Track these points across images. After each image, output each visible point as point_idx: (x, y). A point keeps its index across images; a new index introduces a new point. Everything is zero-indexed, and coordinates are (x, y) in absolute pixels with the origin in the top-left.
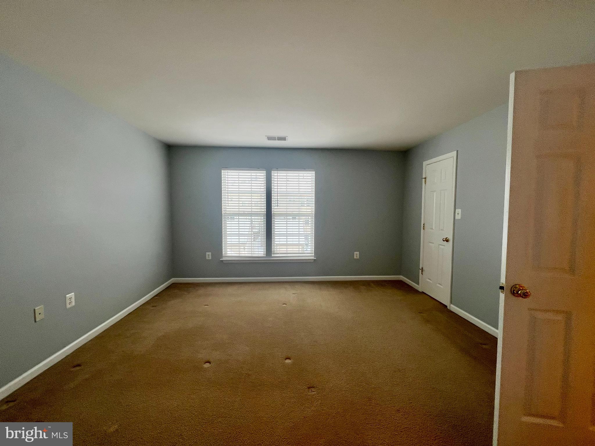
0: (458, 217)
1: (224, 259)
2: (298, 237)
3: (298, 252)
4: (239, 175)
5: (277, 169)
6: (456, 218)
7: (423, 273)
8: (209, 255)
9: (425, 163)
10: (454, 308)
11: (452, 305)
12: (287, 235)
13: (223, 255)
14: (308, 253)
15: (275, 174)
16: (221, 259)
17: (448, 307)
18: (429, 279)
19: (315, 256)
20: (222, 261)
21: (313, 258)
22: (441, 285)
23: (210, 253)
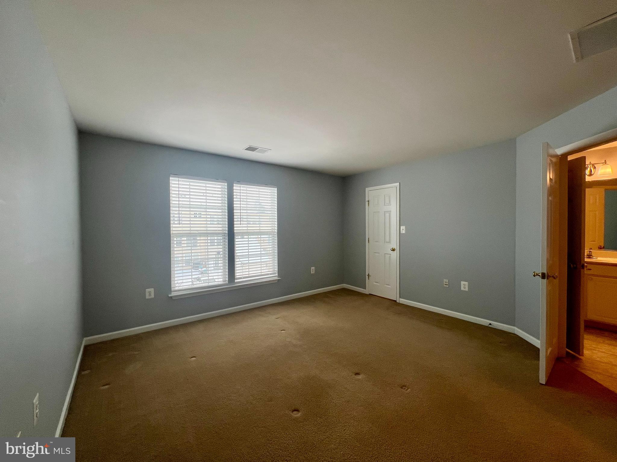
0: (403, 232)
1: (173, 294)
2: (260, 258)
3: (260, 274)
4: (190, 185)
5: (239, 182)
6: (401, 232)
7: (370, 278)
8: (150, 293)
9: (367, 189)
10: (403, 301)
11: (401, 299)
12: (248, 256)
13: (172, 289)
14: (271, 274)
15: (237, 188)
16: (170, 296)
17: (398, 301)
18: (377, 282)
19: (279, 276)
20: (171, 297)
21: (277, 278)
22: (388, 285)
23: (152, 290)
